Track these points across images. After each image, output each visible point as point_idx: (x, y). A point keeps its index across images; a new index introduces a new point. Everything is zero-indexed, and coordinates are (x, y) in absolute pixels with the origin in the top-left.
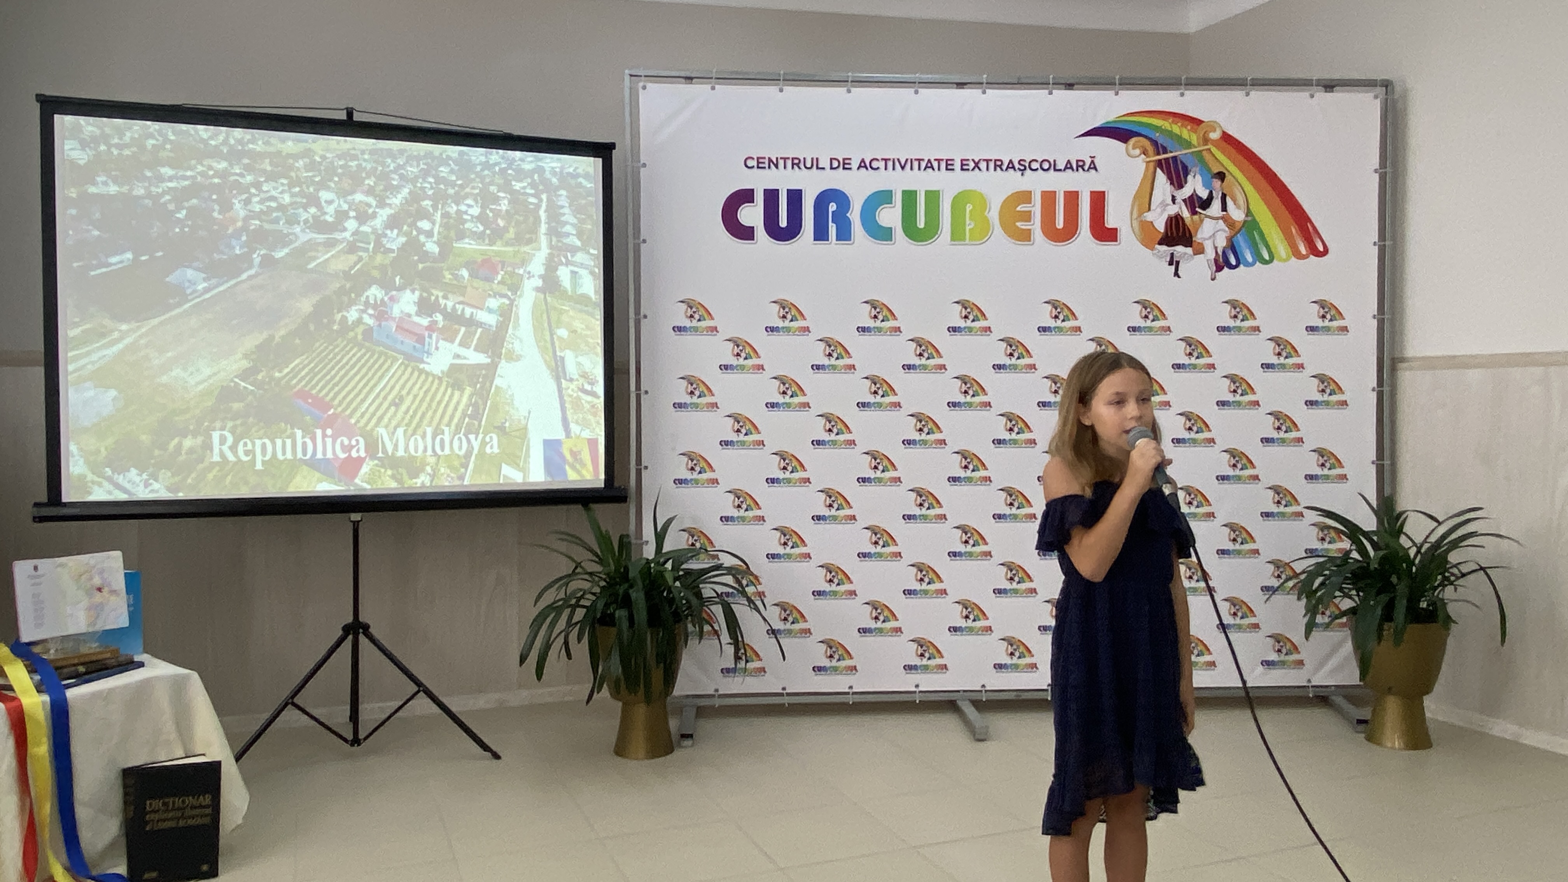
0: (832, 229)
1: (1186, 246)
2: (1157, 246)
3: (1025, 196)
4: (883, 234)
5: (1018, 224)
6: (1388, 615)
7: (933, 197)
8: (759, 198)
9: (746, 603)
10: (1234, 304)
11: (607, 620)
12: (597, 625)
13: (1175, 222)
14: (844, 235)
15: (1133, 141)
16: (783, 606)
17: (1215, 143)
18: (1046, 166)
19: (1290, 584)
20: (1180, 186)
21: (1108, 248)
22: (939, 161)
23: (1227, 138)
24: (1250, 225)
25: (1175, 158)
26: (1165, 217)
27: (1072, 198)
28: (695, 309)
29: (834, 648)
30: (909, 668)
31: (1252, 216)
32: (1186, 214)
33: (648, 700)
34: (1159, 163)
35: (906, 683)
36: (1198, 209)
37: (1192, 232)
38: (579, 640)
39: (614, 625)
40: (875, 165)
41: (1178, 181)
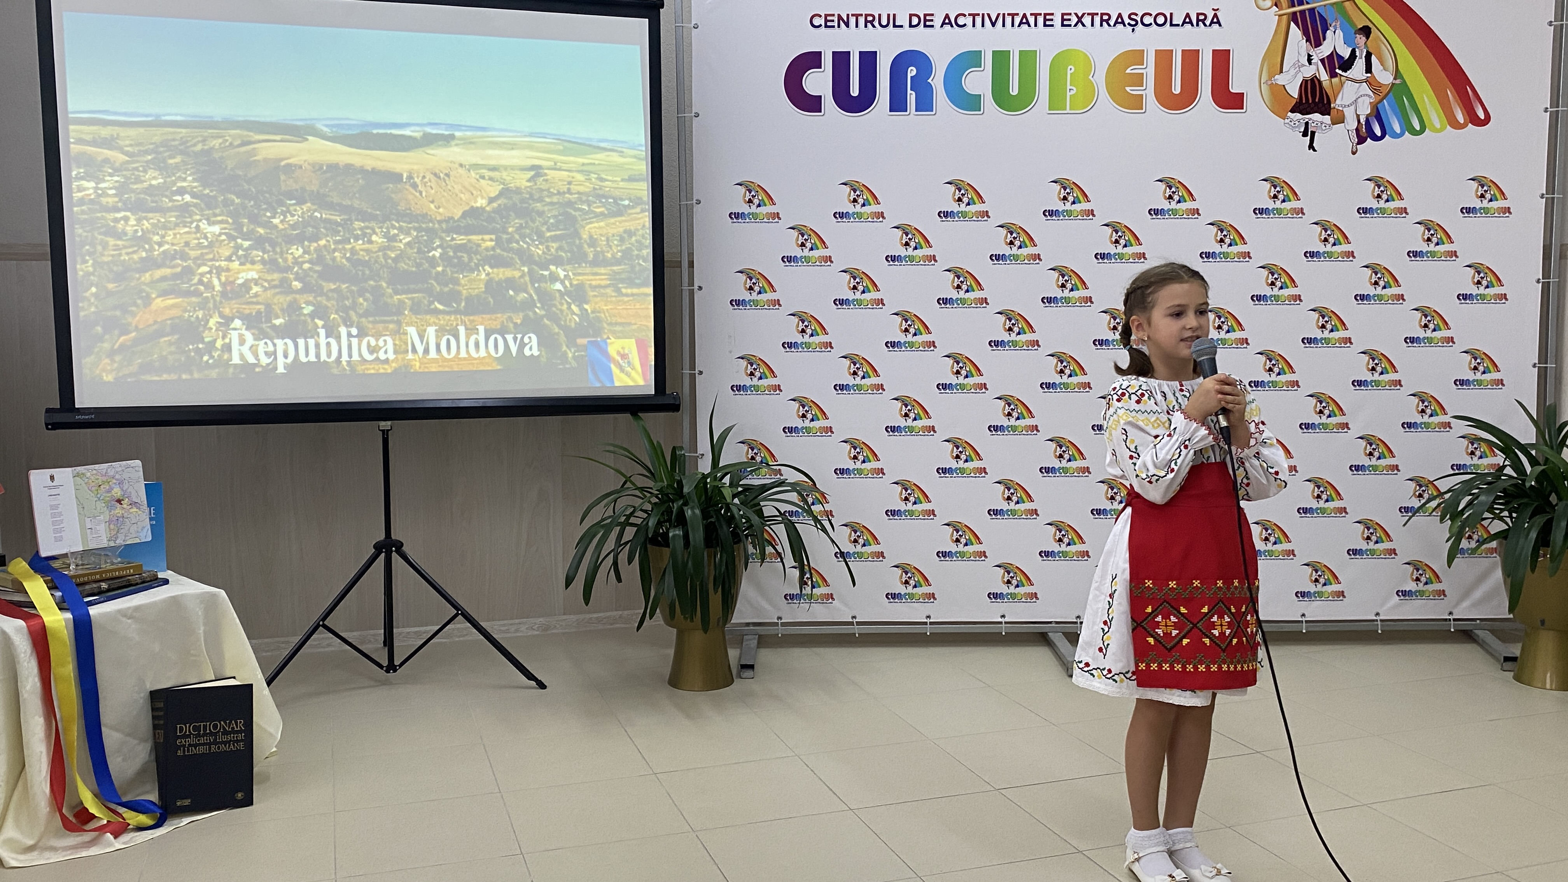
0: (911, 96)
1: (1323, 114)
2: (1290, 114)
3: (1137, 56)
4: (971, 103)
5: (1128, 89)
6: (1544, 539)
7: (1028, 58)
8: (827, 62)
9: (812, 523)
10: (1377, 181)
11: (660, 540)
12: (649, 546)
13: (1311, 86)
14: (925, 104)
16: (853, 527)
18: (1161, 20)
19: (1434, 504)
20: (1318, 44)
21: (1232, 116)
22: (1036, 15)
24: (1399, 89)
25: (1312, 10)
26: (1299, 80)
27: (1191, 58)
28: (754, 192)
29: (910, 574)
30: (995, 596)
31: (1402, 78)
32: (1324, 76)
33: (706, 629)
34: (1294, 17)
35: (992, 613)
36: (1337, 71)
37: (1332, 99)
38: (630, 561)
39: (668, 546)
40: (961, 21)
41: (1315, 38)
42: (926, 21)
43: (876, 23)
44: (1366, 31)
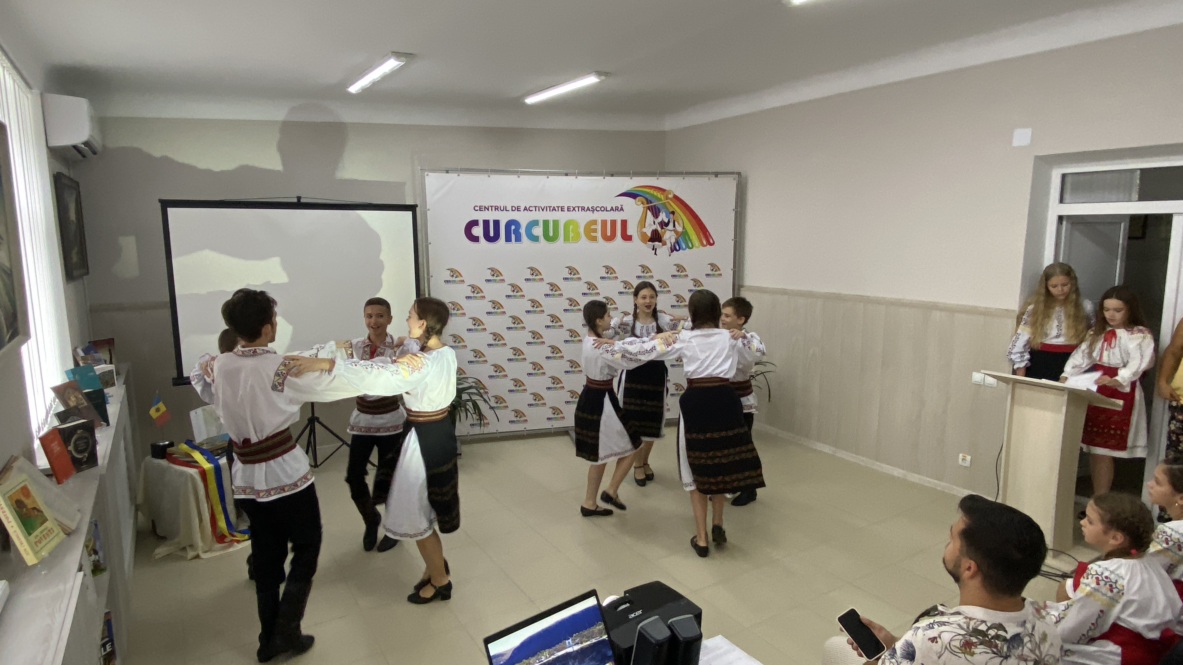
0: (513, 237)
1: (659, 242)
2: (648, 242)
3: (594, 222)
4: (535, 239)
5: (592, 234)
7: (556, 223)
8: (481, 224)
9: (481, 398)
10: (677, 265)
13: (655, 232)
14: (518, 239)
15: (638, 198)
16: (496, 397)
17: (671, 199)
18: (603, 209)
20: (657, 217)
21: (628, 243)
22: (558, 207)
23: (676, 197)
24: (685, 233)
25: (655, 206)
26: (651, 230)
27: (613, 223)
28: (454, 272)
29: (518, 413)
30: (549, 419)
31: (685, 229)
32: (659, 229)
34: (649, 208)
35: (548, 425)
36: (664, 227)
37: (662, 237)
40: (531, 209)
41: (656, 215)
42: (518, 209)
43: (499, 209)
44: (673, 213)
